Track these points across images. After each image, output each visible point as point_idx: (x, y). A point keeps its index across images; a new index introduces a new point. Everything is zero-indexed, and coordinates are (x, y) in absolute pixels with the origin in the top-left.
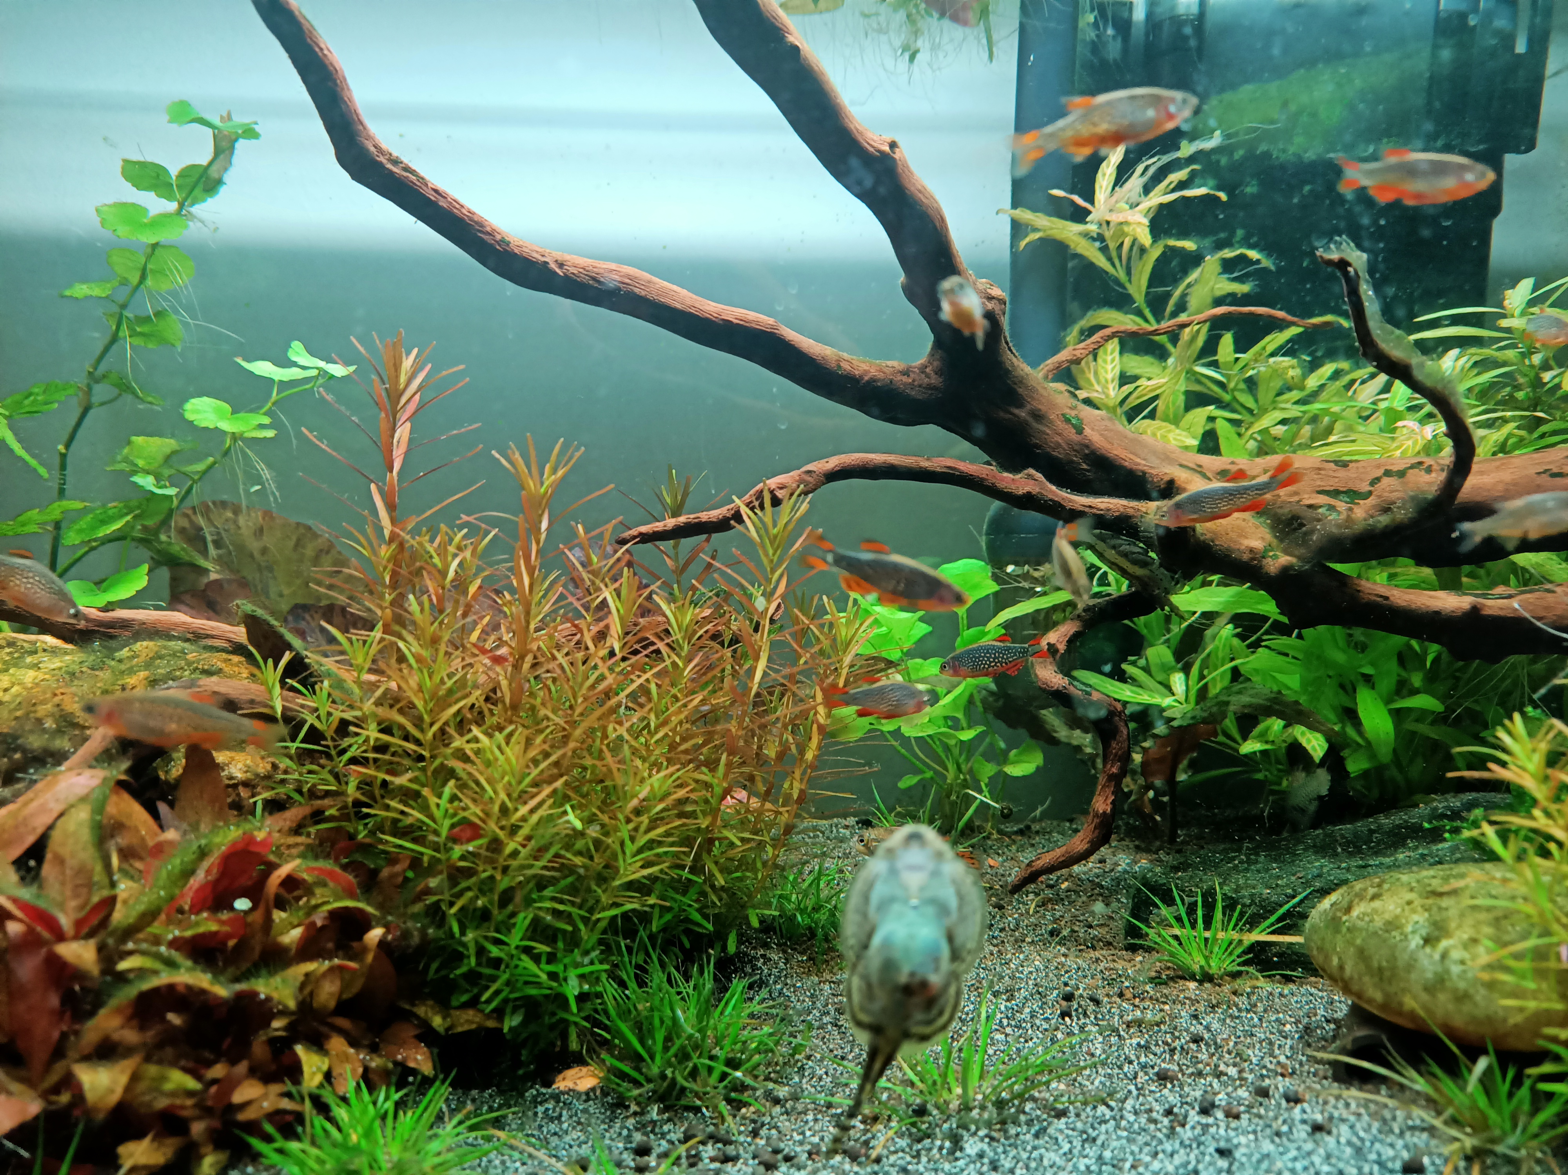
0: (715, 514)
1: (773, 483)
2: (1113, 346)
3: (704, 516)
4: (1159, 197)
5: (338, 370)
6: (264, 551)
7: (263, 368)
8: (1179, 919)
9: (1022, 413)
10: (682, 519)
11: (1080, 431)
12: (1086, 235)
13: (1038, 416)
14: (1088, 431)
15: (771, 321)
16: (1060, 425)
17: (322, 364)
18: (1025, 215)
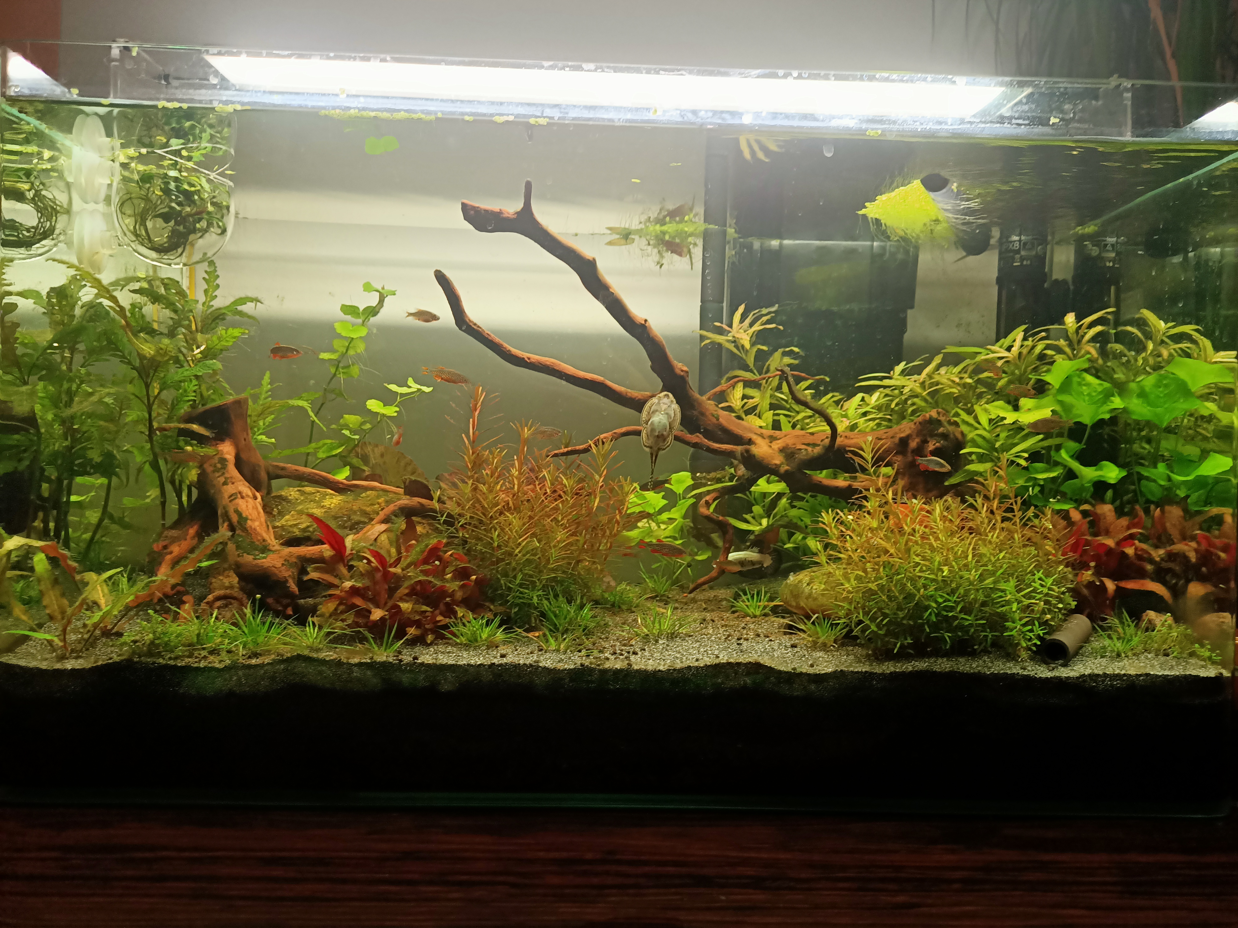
0: (581, 447)
1: (602, 436)
2: (740, 385)
3: (577, 448)
4: (757, 327)
5: (427, 390)
6: (385, 463)
7: (393, 387)
8: (748, 599)
9: (695, 413)
10: (570, 449)
11: (718, 420)
12: (728, 341)
13: (703, 414)
14: (721, 420)
15: (602, 378)
16: (710, 417)
17: (419, 387)
18: (704, 333)
